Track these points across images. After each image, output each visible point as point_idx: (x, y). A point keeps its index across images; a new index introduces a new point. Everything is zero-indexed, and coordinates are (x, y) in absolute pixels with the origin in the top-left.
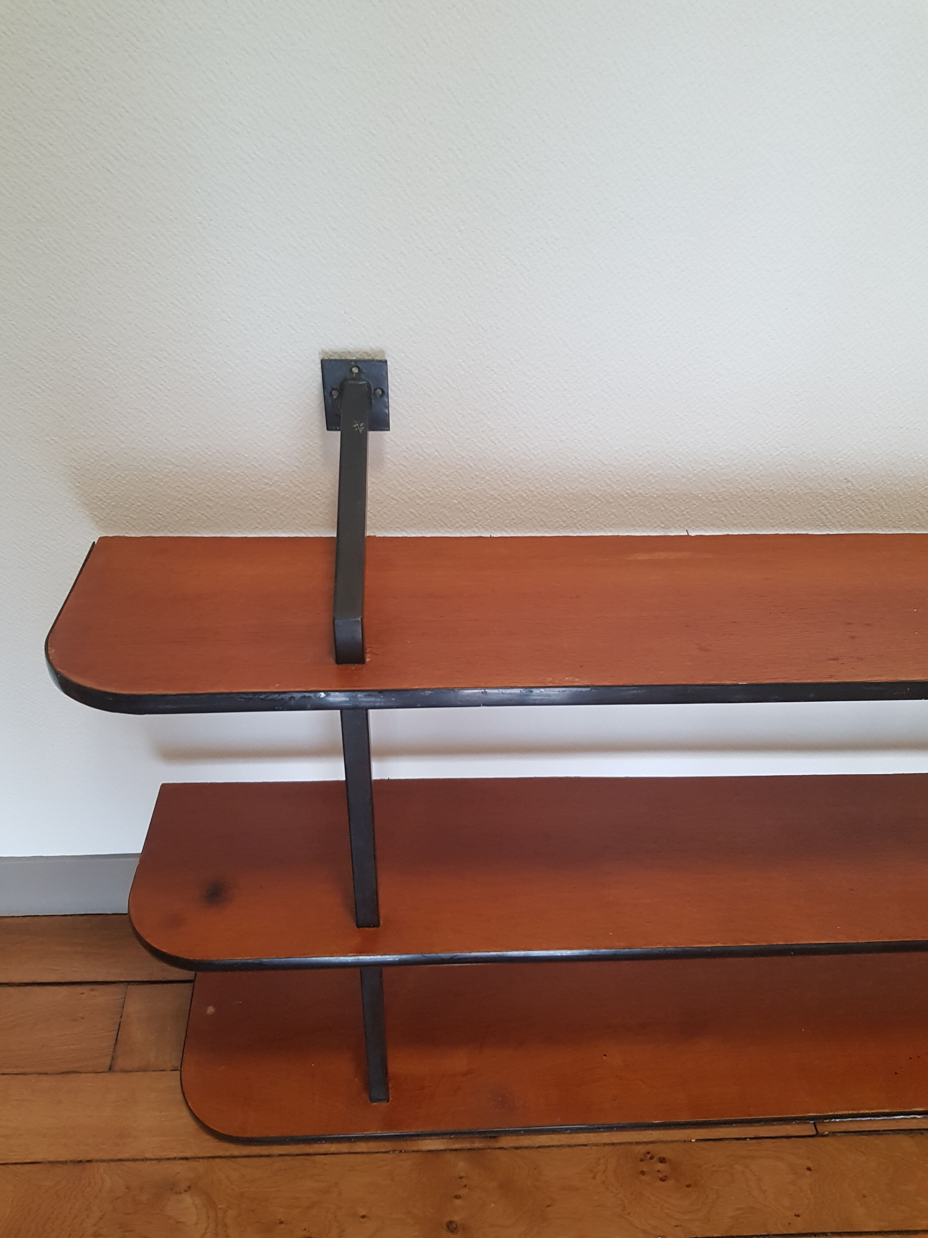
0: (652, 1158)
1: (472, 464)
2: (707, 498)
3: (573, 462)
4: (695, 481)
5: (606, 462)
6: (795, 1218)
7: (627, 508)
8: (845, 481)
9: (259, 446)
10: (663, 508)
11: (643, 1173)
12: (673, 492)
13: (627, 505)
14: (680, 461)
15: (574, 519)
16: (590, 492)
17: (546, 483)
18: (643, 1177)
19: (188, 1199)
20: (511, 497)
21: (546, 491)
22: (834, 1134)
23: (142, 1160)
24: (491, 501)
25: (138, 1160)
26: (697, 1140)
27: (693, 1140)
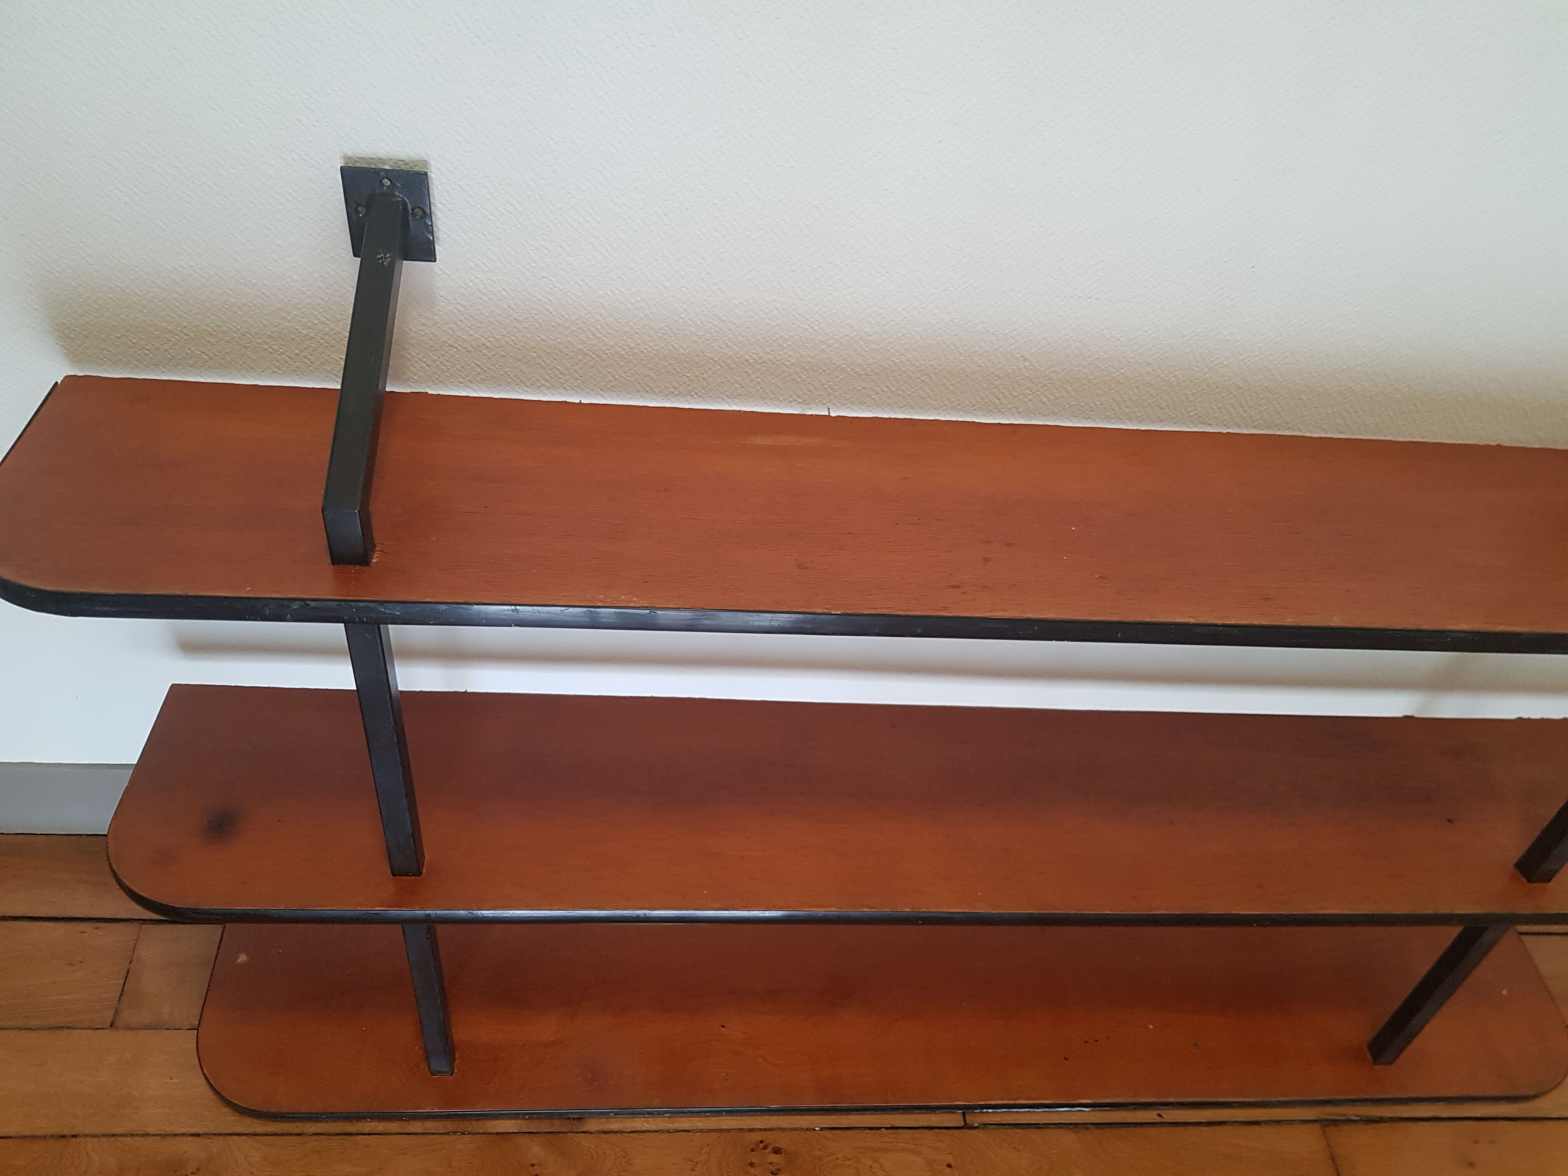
0: (765, 1148)
1: (551, 310)
2: (852, 370)
3: (682, 315)
4: (837, 348)
5: (724, 318)
7: (753, 376)
8: (1021, 358)
9: (270, 270)
10: (799, 379)
11: (752, 1165)
12: (809, 359)
13: (754, 373)
14: (817, 323)
15: (688, 386)
16: (706, 354)
17: (650, 339)
18: (751, 1170)
20: (606, 354)
21: (650, 349)
22: (985, 1125)
23: (143, 1135)
24: (581, 357)
25: (137, 1135)
26: (822, 1129)
27: (817, 1129)
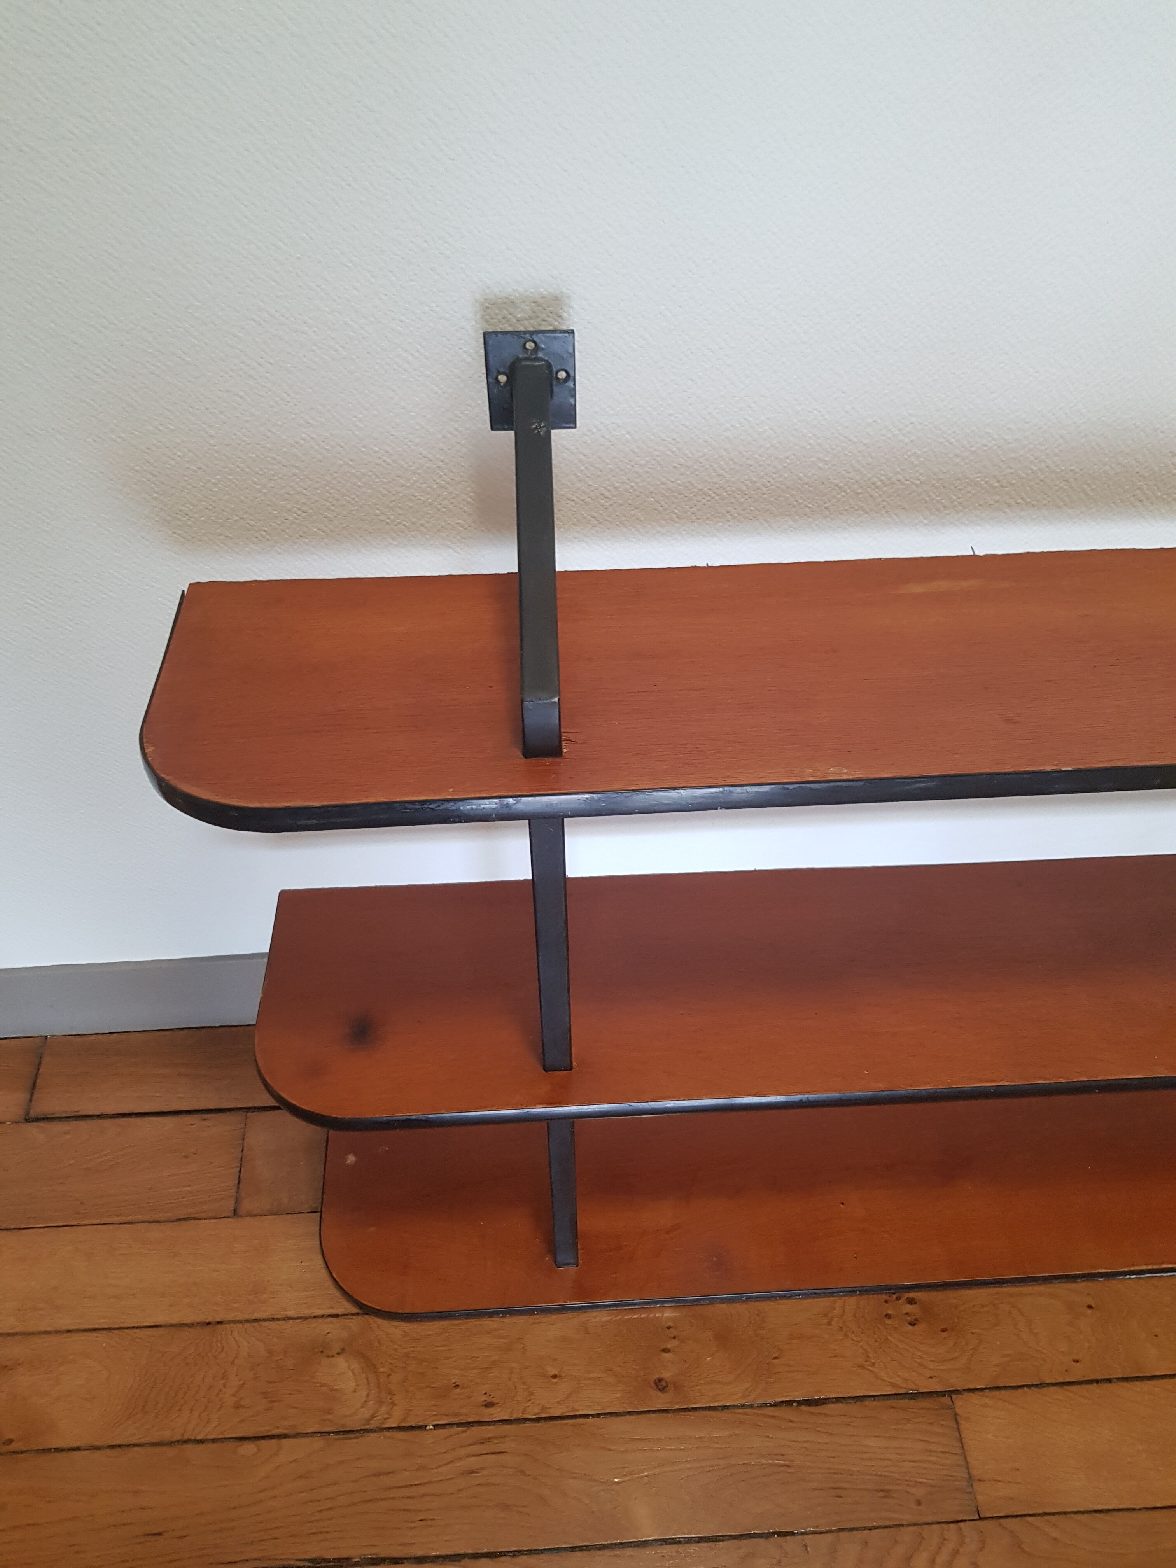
0: (898, 1298)
1: (675, 449)
4: (972, 461)
6: (1072, 1362)
9: (392, 435)
11: (888, 1316)
12: (942, 476)
16: (832, 481)
17: (774, 470)
18: (888, 1322)
19: (341, 1363)
23: (284, 1319)
25: (278, 1319)
